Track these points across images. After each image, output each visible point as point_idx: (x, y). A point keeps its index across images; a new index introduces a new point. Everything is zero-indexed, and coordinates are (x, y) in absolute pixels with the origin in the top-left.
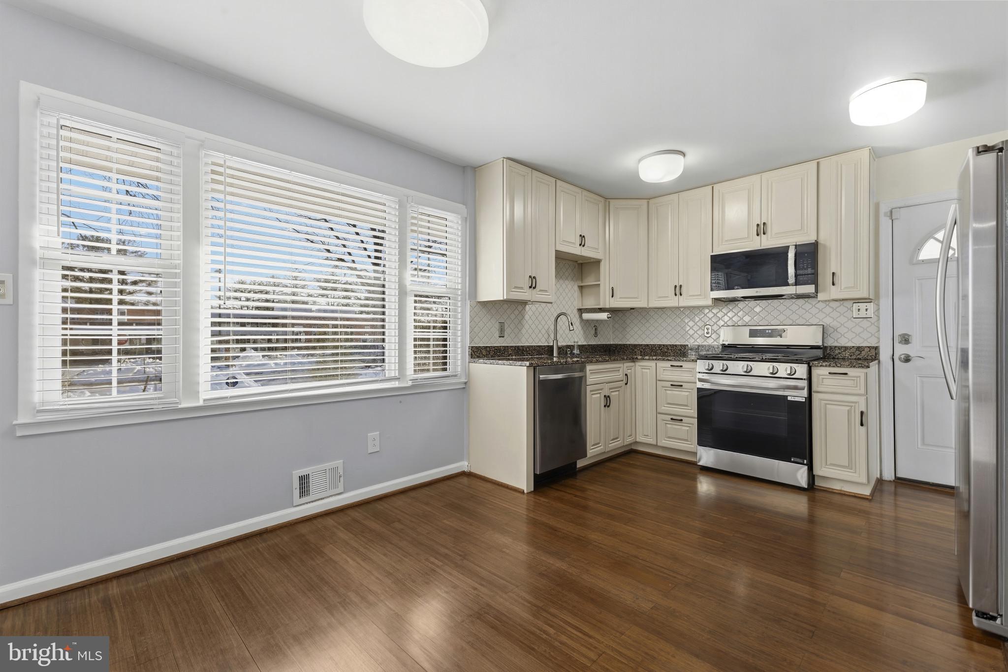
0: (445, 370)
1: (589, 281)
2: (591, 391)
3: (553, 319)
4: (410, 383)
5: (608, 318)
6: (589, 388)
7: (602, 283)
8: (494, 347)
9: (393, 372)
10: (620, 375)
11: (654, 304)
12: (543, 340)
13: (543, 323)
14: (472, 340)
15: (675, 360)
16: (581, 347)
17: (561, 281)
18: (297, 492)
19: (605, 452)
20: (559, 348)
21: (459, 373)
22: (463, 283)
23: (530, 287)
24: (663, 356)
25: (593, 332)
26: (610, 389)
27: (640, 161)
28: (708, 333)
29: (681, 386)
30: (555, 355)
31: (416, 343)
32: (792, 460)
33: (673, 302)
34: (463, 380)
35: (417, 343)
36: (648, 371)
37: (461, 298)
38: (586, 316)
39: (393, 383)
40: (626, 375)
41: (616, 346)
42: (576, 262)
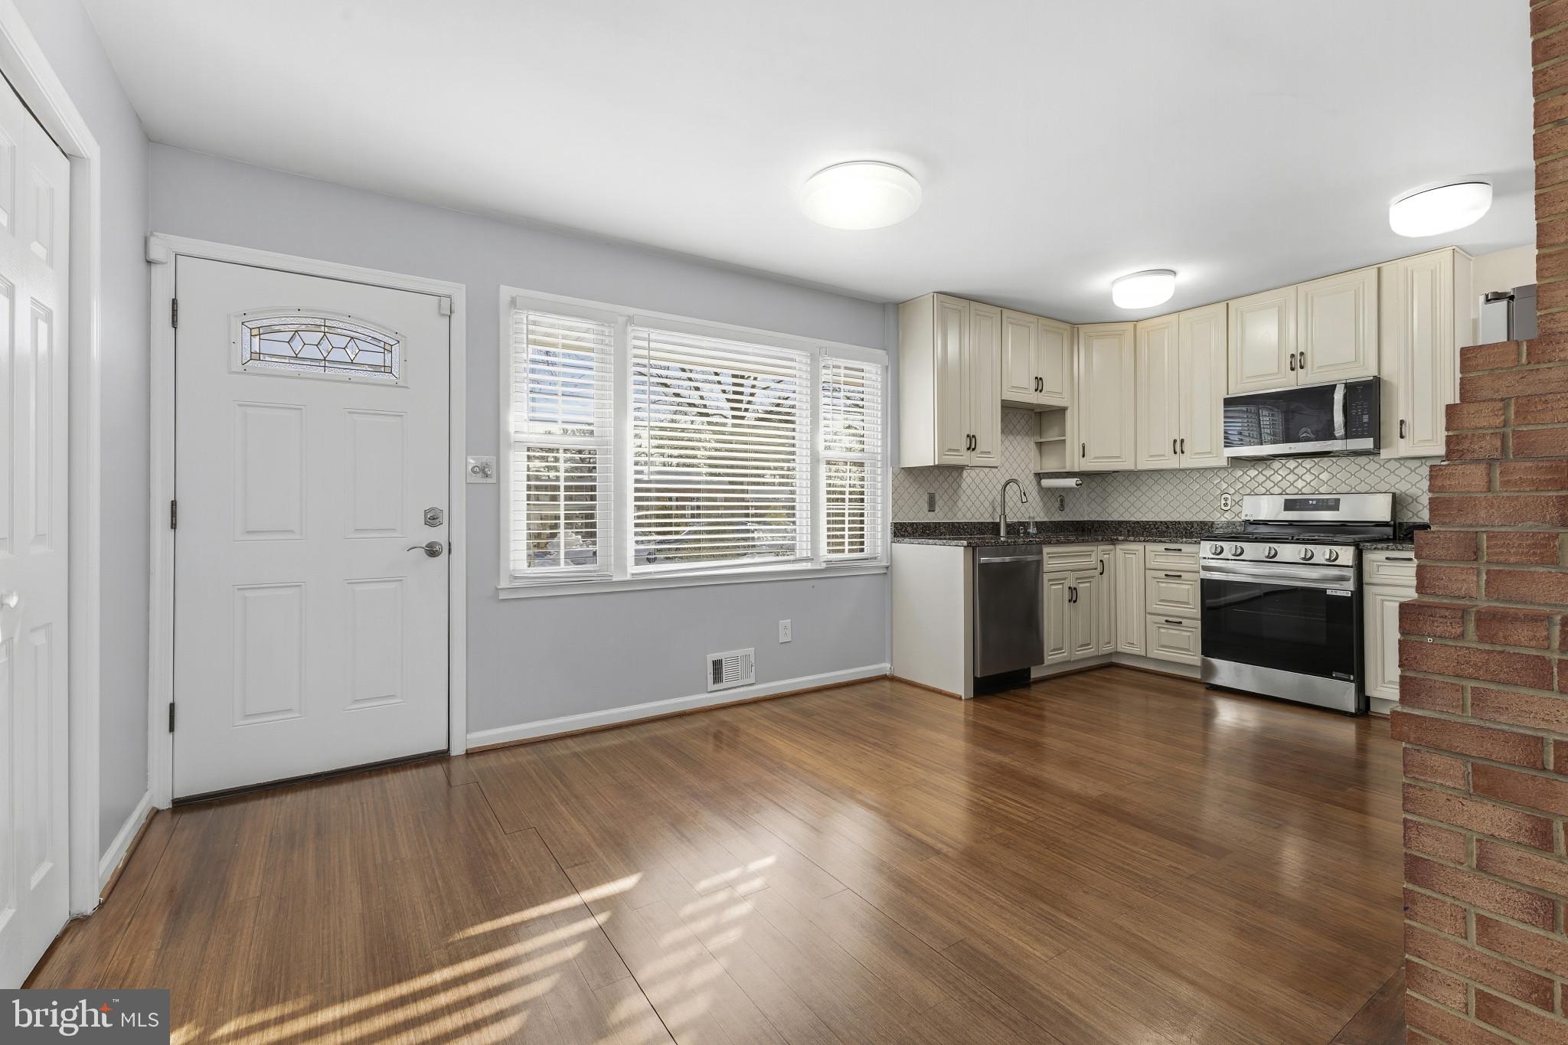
0: (862, 550)
1: (1051, 436)
2: (1049, 580)
3: (999, 487)
4: (824, 566)
5: (1077, 485)
6: (1046, 577)
7: (1068, 438)
8: (922, 524)
9: (805, 552)
10: (1093, 561)
11: (1143, 465)
12: (987, 515)
13: (986, 492)
14: (895, 516)
15: (1171, 542)
16: (1038, 525)
17: (1011, 438)
18: (710, 677)
19: (1069, 661)
20: (1008, 526)
21: (879, 555)
22: (884, 445)
23: (968, 449)
24: (1161, 536)
25: (1057, 504)
26: (1077, 579)
27: (1114, 282)
28: (1226, 505)
29: (1180, 576)
30: (1002, 535)
31: (829, 518)
32: (1334, 675)
33: (1173, 462)
34: (884, 564)
35: (831, 519)
36: (1133, 556)
37: (882, 464)
38: (1046, 483)
39: (805, 564)
40: (1101, 561)
41: (1093, 523)
42: (1033, 410)
